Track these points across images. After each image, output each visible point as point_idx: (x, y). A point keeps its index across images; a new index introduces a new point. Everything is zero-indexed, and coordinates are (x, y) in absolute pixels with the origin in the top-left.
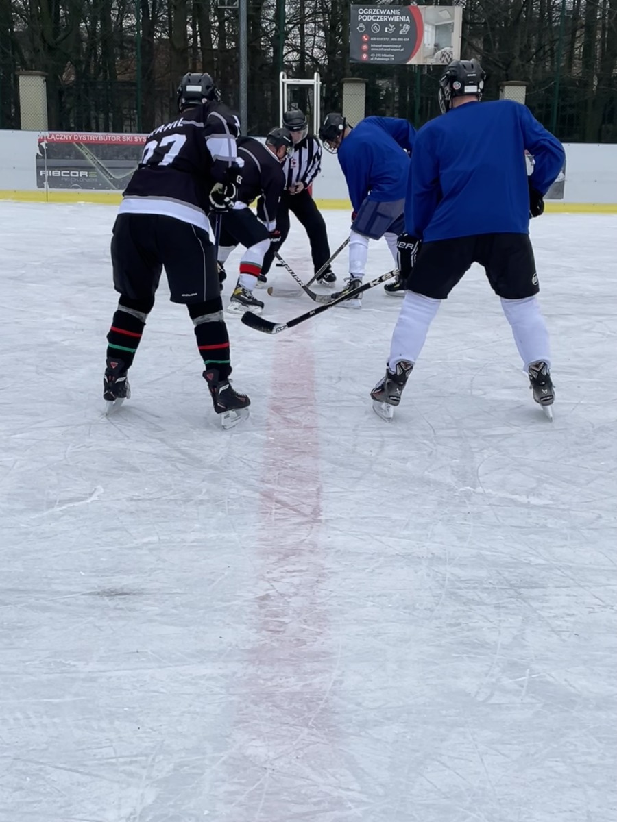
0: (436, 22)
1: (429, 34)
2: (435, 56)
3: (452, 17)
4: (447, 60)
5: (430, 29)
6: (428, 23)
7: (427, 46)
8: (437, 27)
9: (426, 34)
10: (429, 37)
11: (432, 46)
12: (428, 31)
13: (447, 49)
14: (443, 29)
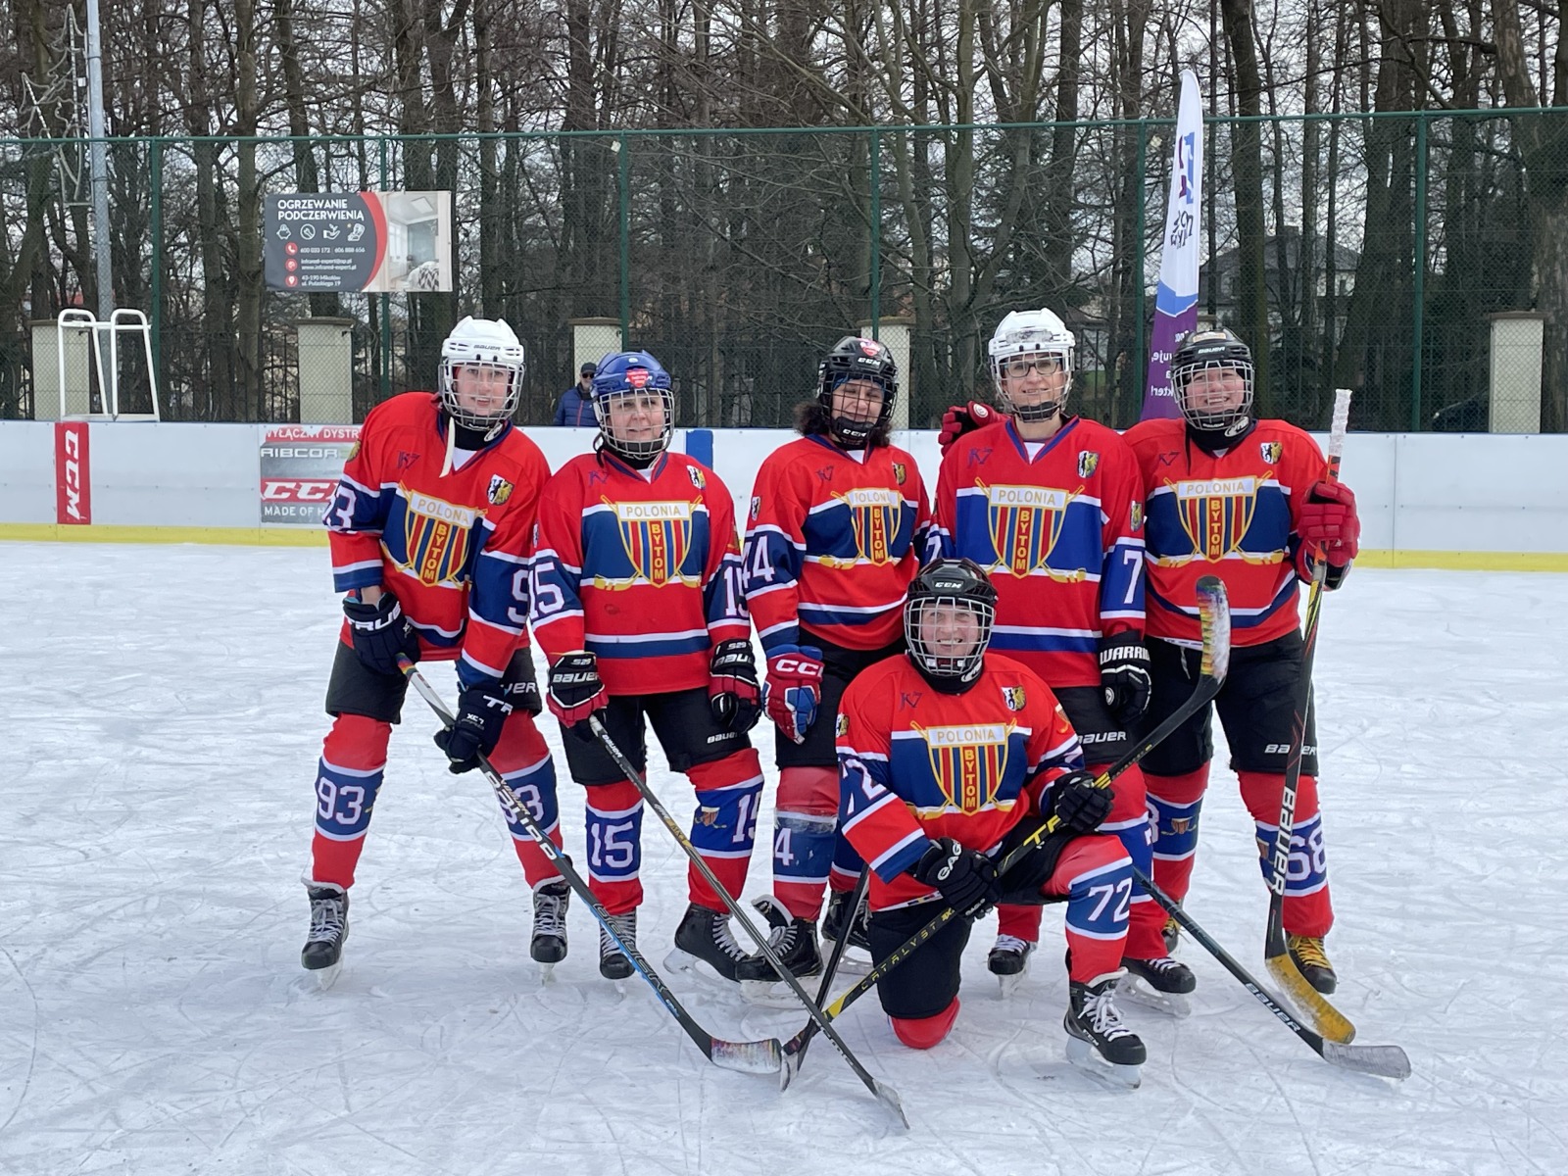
0: (407, 219)
1: (398, 239)
3: (435, 211)
6: (393, 221)
7: (395, 260)
8: (411, 228)
9: (391, 239)
10: (397, 246)
14: (421, 231)
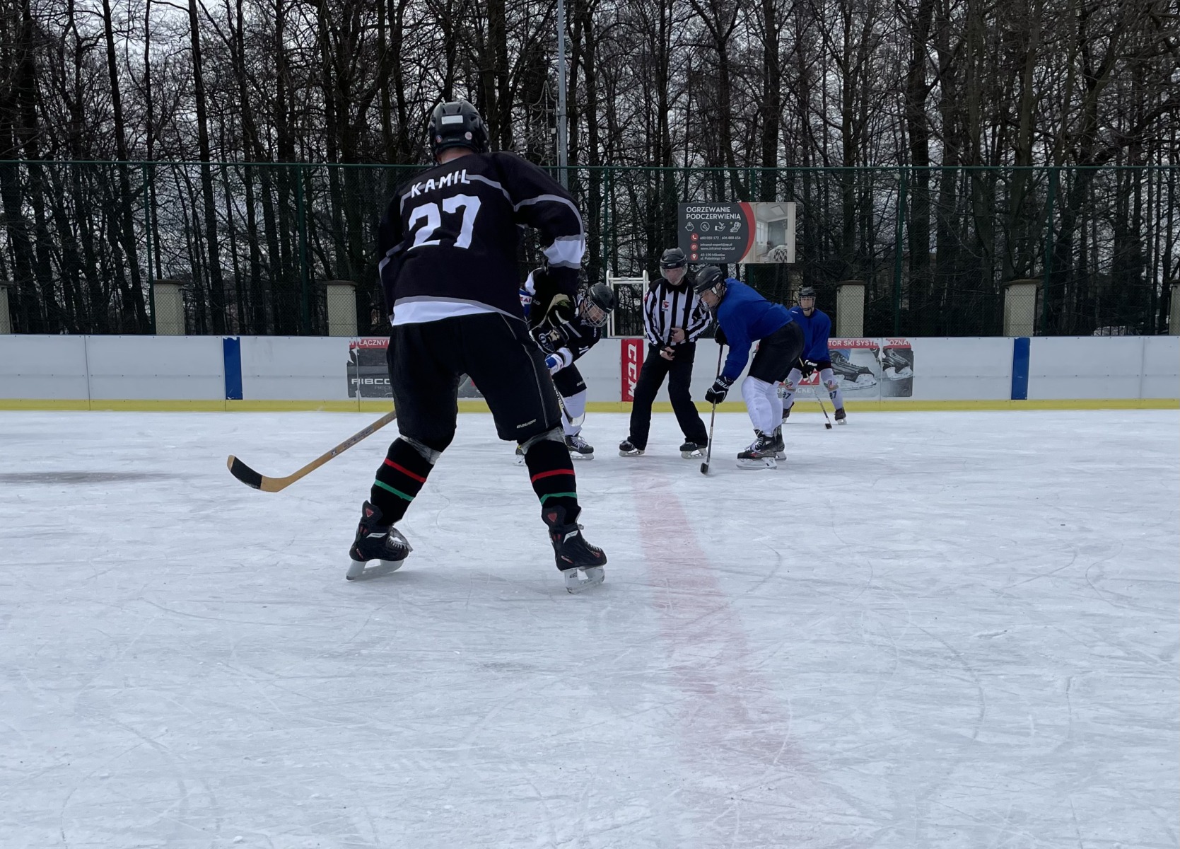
0: (769, 219)
1: (762, 232)
2: (769, 255)
3: (786, 214)
4: (781, 258)
5: (762, 227)
6: (759, 220)
7: (759, 244)
8: (770, 225)
9: (758, 231)
10: (761, 235)
11: (765, 244)
12: (760, 229)
13: (781, 247)
14: (776, 226)
